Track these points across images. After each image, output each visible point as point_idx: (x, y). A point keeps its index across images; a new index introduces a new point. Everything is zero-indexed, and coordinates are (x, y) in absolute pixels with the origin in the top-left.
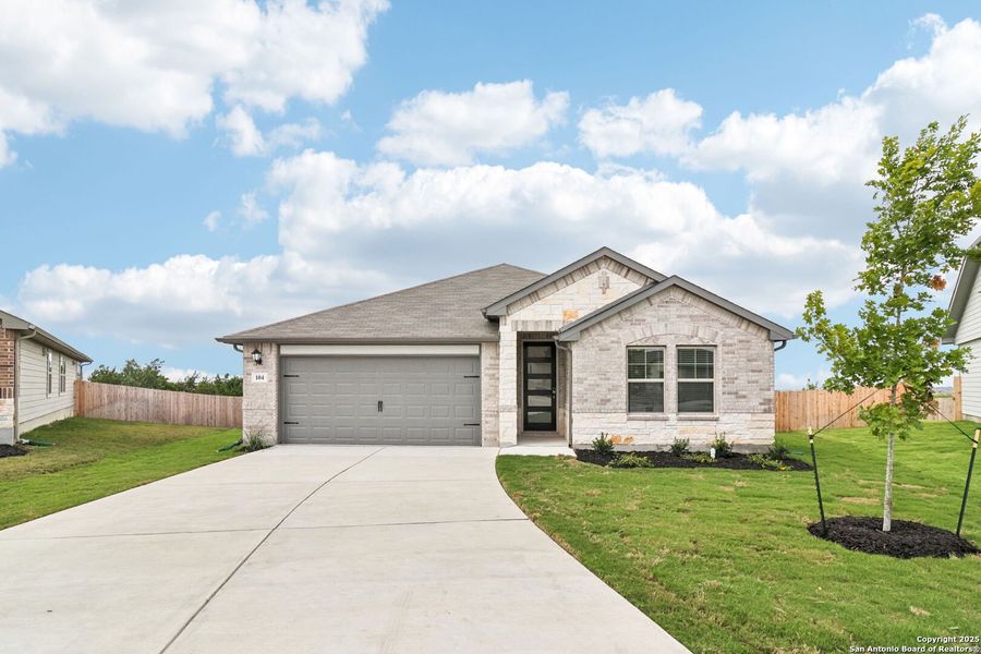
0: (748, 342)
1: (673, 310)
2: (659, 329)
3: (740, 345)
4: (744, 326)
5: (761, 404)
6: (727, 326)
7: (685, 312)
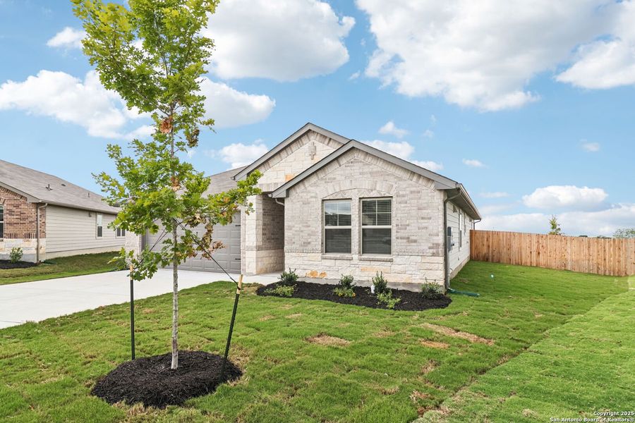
0: (419, 192)
1: (357, 167)
2: (346, 185)
3: (412, 196)
4: (415, 178)
5: (430, 248)
6: (400, 179)
7: (366, 169)
